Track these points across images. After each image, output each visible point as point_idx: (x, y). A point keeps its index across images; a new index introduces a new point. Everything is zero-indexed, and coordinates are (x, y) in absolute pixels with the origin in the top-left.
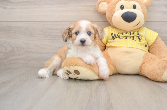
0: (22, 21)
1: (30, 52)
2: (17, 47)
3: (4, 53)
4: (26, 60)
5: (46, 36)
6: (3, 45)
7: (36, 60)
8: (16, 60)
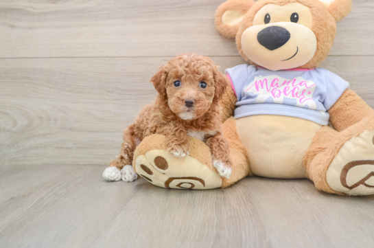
0: (53, 56)
1: (71, 129)
2: (41, 118)
3: (8, 131)
4: (61, 148)
5: (109, 91)
6: (7, 114)
7: (84, 148)
8: (36, 148)
